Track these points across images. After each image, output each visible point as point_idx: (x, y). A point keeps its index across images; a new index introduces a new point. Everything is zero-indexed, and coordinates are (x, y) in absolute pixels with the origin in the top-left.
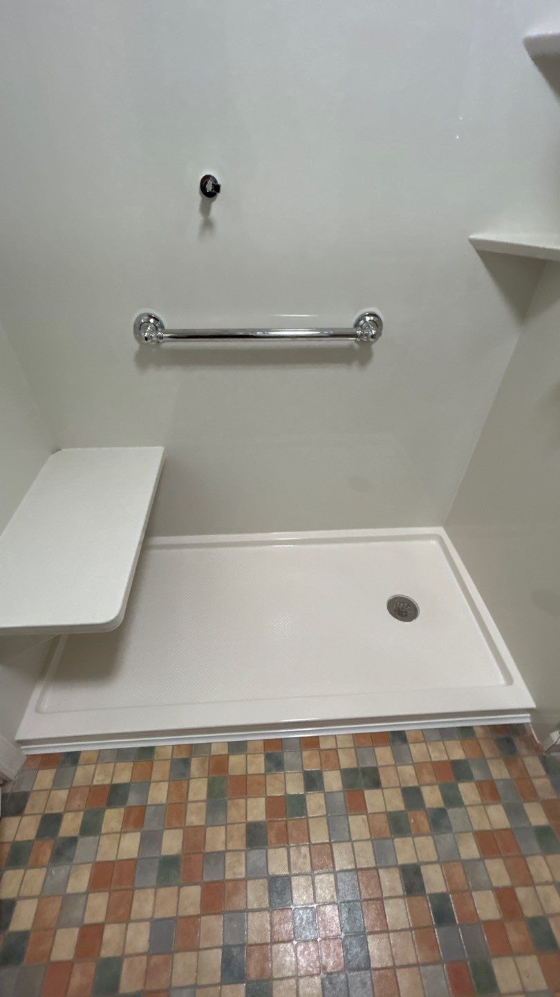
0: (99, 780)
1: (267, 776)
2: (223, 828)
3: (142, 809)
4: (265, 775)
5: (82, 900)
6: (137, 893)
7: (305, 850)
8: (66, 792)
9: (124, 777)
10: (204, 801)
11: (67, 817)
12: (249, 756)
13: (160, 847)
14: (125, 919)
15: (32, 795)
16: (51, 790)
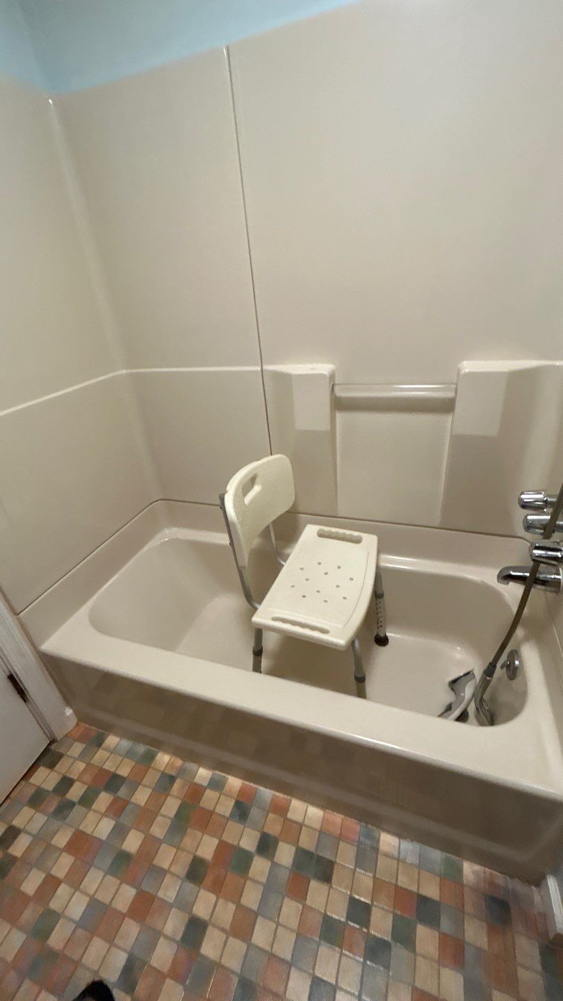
0: (109, 766)
1: (230, 821)
2: (176, 850)
3: (126, 803)
4: (228, 819)
5: (57, 855)
6: (92, 869)
7: (232, 907)
8: (85, 765)
9: (124, 771)
10: (169, 818)
11: (77, 785)
12: (222, 796)
13: (123, 840)
14: (76, 886)
15: (64, 757)
16: (76, 759)
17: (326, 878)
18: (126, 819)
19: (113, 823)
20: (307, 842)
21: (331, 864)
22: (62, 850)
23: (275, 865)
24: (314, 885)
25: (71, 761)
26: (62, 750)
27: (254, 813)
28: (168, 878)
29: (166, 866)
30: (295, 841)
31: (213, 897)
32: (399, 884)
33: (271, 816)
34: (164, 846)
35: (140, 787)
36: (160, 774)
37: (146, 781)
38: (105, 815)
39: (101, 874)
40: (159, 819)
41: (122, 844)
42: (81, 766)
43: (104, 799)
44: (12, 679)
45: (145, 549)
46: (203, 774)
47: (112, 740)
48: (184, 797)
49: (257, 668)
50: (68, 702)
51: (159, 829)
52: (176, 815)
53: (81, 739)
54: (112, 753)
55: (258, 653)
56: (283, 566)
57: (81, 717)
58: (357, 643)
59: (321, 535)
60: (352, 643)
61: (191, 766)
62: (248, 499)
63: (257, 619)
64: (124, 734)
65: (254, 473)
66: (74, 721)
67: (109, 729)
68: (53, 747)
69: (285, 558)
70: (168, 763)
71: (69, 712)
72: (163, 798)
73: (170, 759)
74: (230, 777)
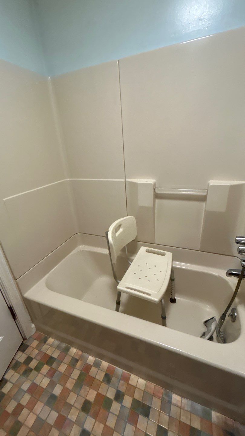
0: (49, 353)
1: (102, 383)
2: (77, 395)
3: (55, 371)
4: (101, 382)
5: (23, 393)
6: (39, 402)
7: (102, 426)
8: (38, 351)
9: (55, 356)
10: (75, 380)
11: (34, 360)
12: (99, 371)
13: (53, 389)
14: (31, 410)
15: (29, 347)
16: (34, 348)
17: (147, 414)
18: (55, 379)
19: (49, 380)
20: (138, 396)
21: (149, 408)
22: (25, 392)
23: (122, 407)
24: (141, 418)
25: (32, 349)
26: (28, 344)
27: (114, 379)
28: (73, 410)
29: (72, 403)
30: (132, 396)
31: (93, 420)
32: (181, 420)
33: (122, 382)
34: (72, 393)
35: (62, 363)
36: (71, 358)
37: (65, 361)
38: (45, 376)
39: (43, 405)
40: (70, 380)
41: (52, 391)
42: (36, 352)
43: (46, 369)
44: (11, 309)
45: (71, 254)
46: (91, 359)
47: (51, 340)
48: (82, 370)
49: (117, 310)
50: (33, 321)
51: (70, 385)
52: (78, 378)
53: (37, 339)
54: (50, 346)
55: (118, 303)
56: (130, 264)
57: (38, 329)
58: (163, 301)
59: (147, 251)
60: (161, 301)
61: (86, 355)
62: (117, 234)
63: (119, 287)
64: (57, 338)
65: (120, 223)
66: (34, 331)
67: (50, 335)
68: (24, 342)
69: (132, 261)
70: (76, 352)
71: (33, 326)
72: (72, 370)
73: (76, 351)
74: (103, 361)
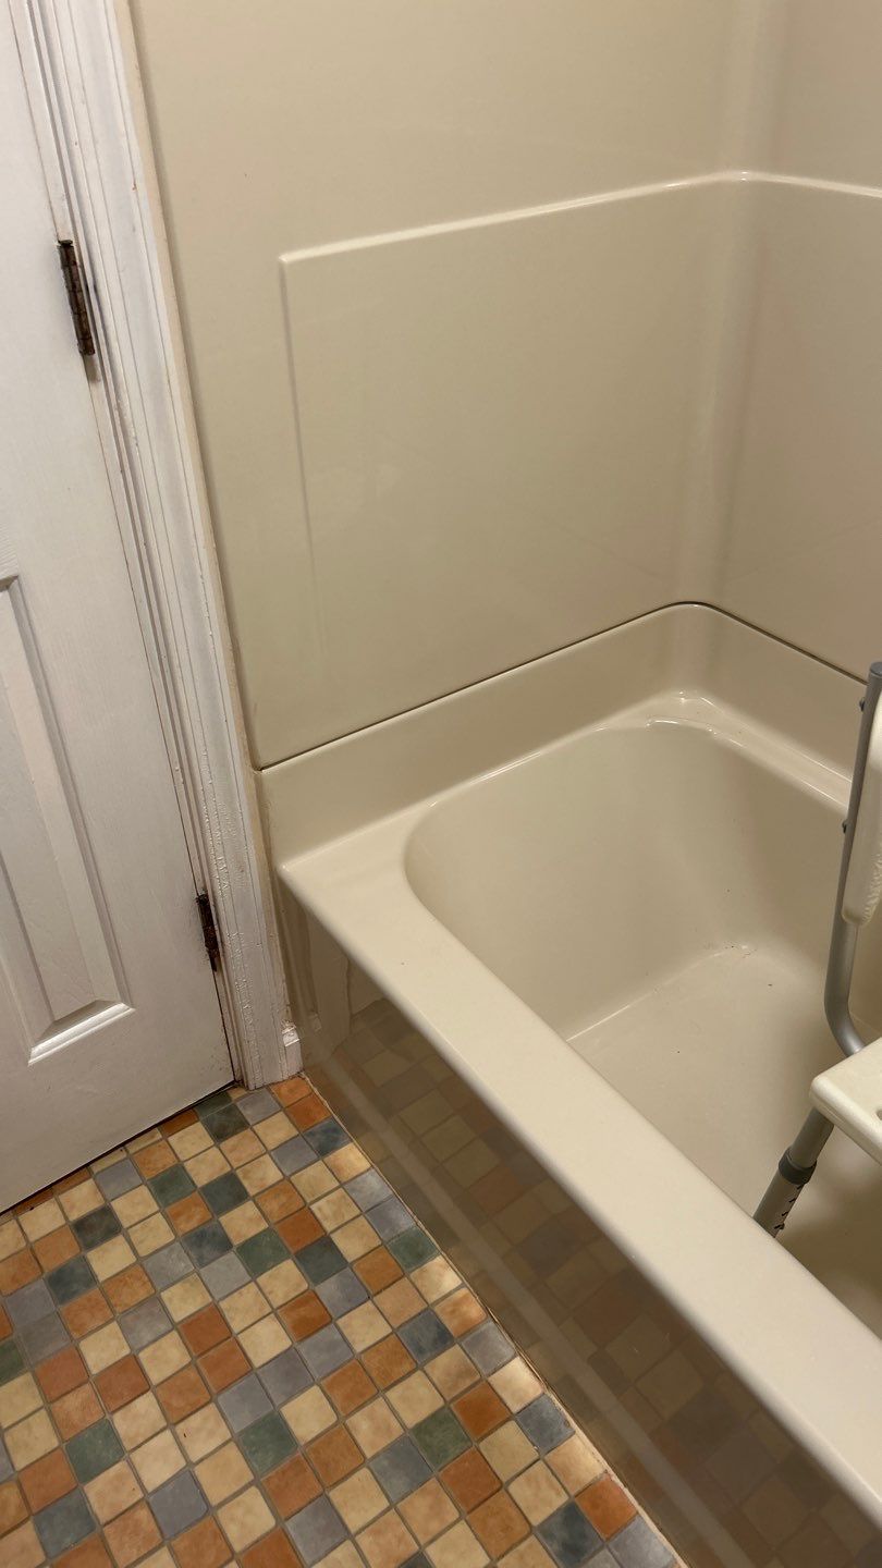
0: (322, 1209)
1: (532, 1539)
2: (386, 1503)
3: (326, 1320)
4: (531, 1530)
5: (163, 1327)
6: (212, 1408)
8: (280, 1176)
9: (351, 1246)
10: (403, 1425)
11: (248, 1209)
12: (540, 1466)
13: (290, 1397)
14: (173, 1419)
15: (248, 1132)
16: (268, 1152)
18: (314, 1354)
19: (286, 1343)
22: (174, 1326)
25: (257, 1148)
26: (248, 1113)
28: (345, 1552)
34: (365, 1475)
35: (369, 1304)
36: (418, 1307)
37: (387, 1299)
38: (275, 1312)
39: (224, 1432)
40: (379, 1407)
41: (285, 1403)
42: (272, 1174)
43: (286, 1279)
44: (204, 905)
46: (519, 1379)
47: (351, 1157)
48: (453, 1400)
50: (296, 1019)
51: (371, 1429)
52: (422, 1429)
53: (296, 1113)
54: (342, 1185)
55: (795, 1173)
57: (310, 1066)
61: (501, 1342)
64: (383, 1162)
66: (289, 1066)
67: (356, 1128)
68: (235, 1095)
70: (450, 1294)
71: (290, 1038)
72: (407, 1367)
73: (458, 1289)
74: (579, 1431)
